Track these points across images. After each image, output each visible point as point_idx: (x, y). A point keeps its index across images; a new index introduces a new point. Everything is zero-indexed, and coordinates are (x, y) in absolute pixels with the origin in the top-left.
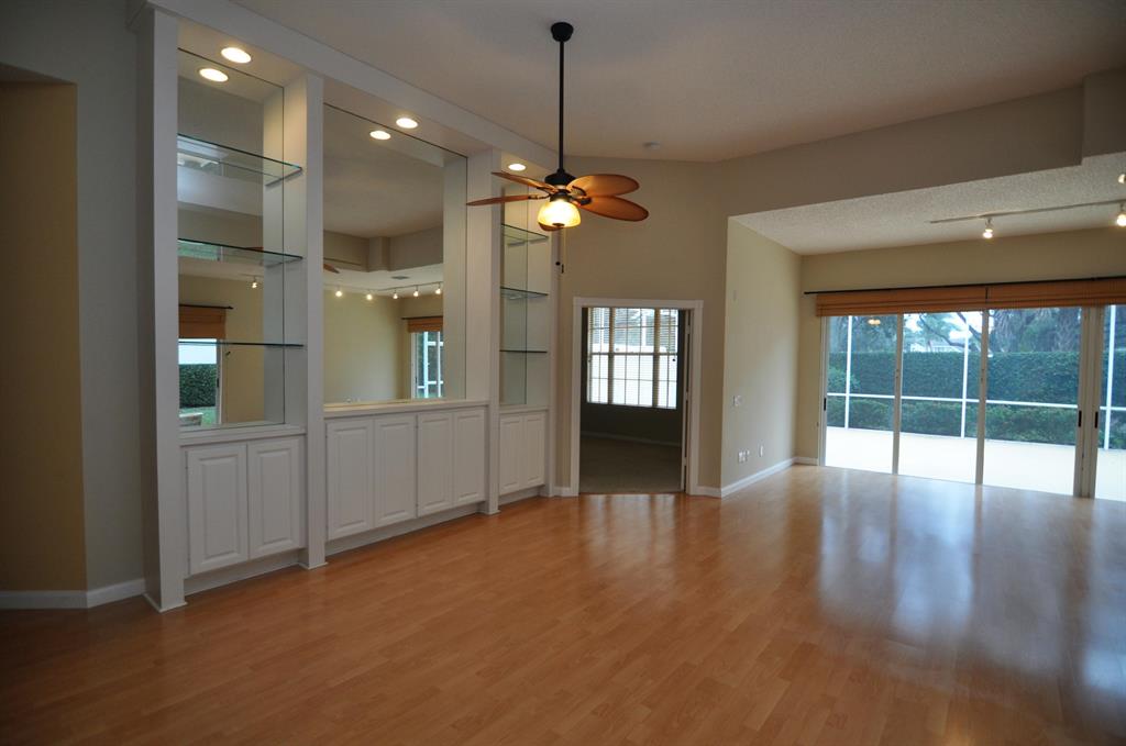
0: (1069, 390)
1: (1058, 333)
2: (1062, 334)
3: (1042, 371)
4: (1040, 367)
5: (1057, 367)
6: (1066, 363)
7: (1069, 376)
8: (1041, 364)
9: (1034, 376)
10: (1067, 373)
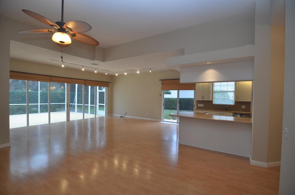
0: (20, 100)
1: (11, 86)
2: (12, 86)
3: (13, 96)
4: (13, 95)
5: (17, 95)
6: (19, 94)
7: (20, 97)
8: (13, 94)
9: (12, 97)
10: (20, 96)
